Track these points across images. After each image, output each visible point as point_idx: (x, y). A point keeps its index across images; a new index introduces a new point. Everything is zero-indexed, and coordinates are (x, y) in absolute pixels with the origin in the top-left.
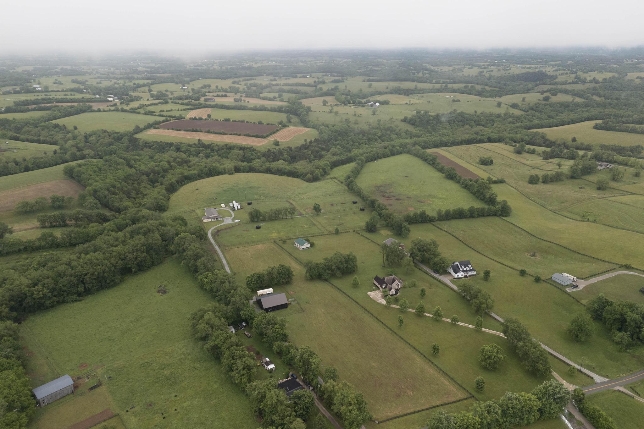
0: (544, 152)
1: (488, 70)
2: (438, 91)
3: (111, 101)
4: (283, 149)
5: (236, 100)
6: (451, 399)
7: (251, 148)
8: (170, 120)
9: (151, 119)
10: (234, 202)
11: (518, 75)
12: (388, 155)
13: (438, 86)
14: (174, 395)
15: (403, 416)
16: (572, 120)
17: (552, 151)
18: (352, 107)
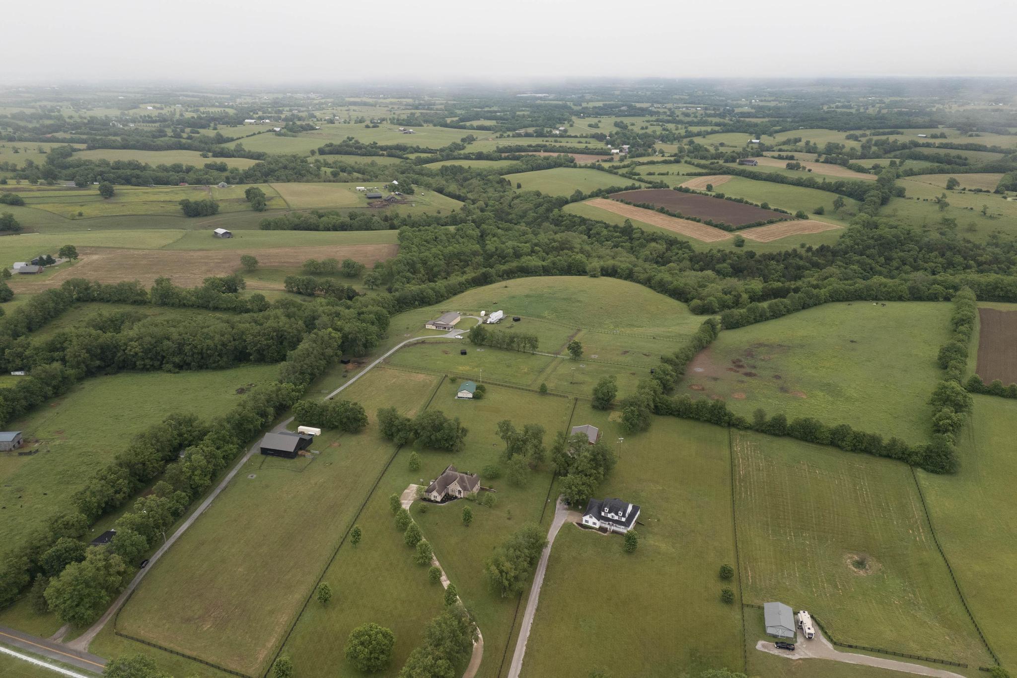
4: (737, 254)
5: (789, 166)
18: (1009, 199)
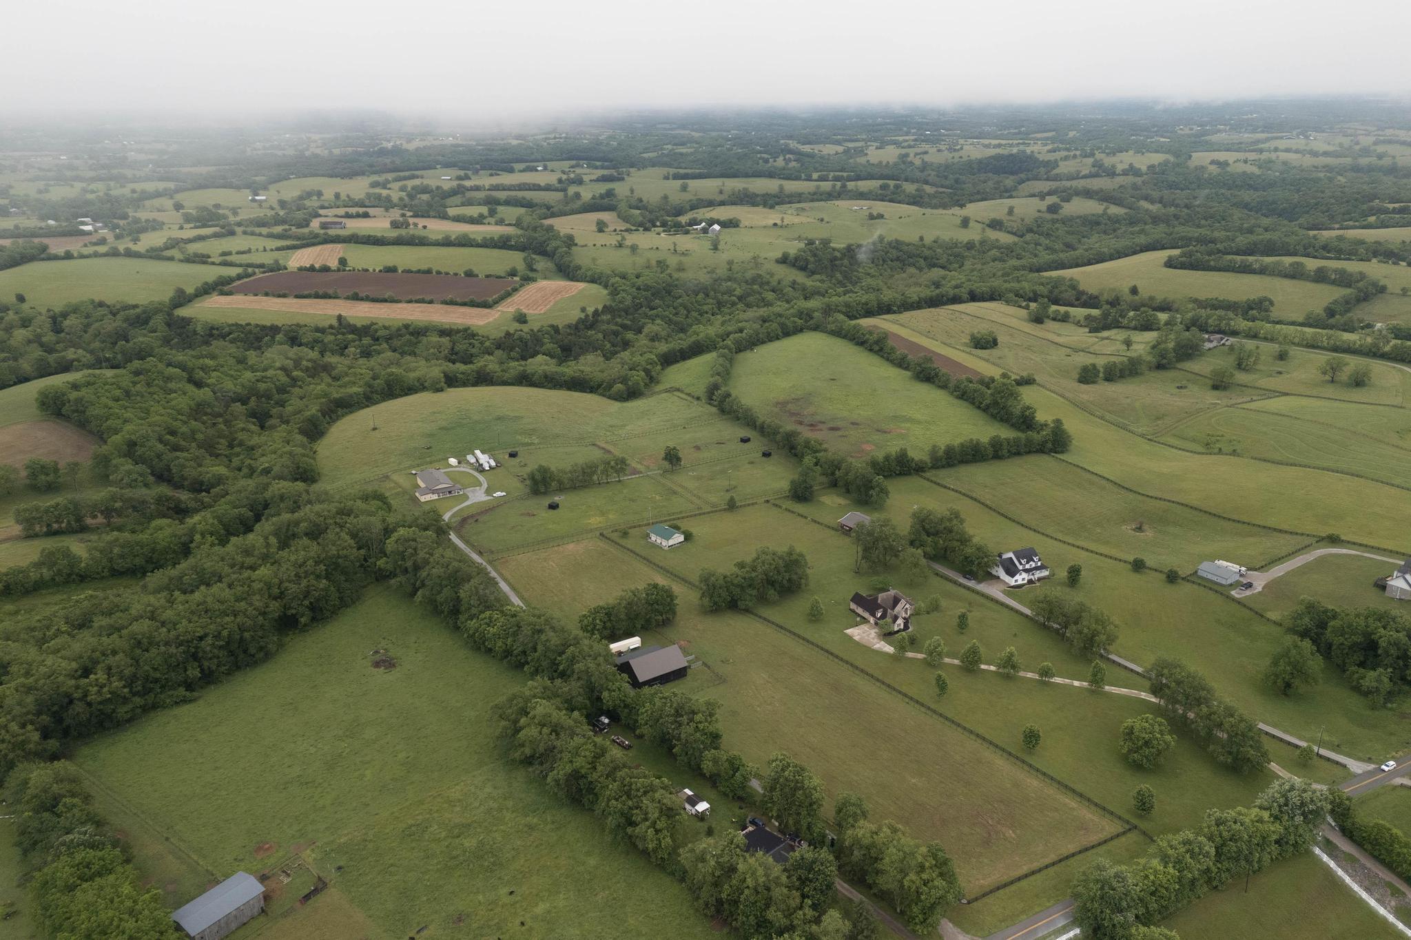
0: (1088, 317)
1: (919, 150)
2: (830, 196)
3: (89, 233)
4: (539, 331)
5: (395, 225)
6: (1094, 838)
7: (466, 330)
8: (254, 274)
9: (211, 273)
10: (478, 452)
11: (980, 162)
12: (778, 335)
13: (826, 186)
14: (506, 890)
15: (1012, 883)
16: (1118, 252)
17: (1105, 315)
18: (662, 235)
